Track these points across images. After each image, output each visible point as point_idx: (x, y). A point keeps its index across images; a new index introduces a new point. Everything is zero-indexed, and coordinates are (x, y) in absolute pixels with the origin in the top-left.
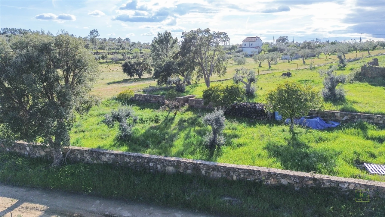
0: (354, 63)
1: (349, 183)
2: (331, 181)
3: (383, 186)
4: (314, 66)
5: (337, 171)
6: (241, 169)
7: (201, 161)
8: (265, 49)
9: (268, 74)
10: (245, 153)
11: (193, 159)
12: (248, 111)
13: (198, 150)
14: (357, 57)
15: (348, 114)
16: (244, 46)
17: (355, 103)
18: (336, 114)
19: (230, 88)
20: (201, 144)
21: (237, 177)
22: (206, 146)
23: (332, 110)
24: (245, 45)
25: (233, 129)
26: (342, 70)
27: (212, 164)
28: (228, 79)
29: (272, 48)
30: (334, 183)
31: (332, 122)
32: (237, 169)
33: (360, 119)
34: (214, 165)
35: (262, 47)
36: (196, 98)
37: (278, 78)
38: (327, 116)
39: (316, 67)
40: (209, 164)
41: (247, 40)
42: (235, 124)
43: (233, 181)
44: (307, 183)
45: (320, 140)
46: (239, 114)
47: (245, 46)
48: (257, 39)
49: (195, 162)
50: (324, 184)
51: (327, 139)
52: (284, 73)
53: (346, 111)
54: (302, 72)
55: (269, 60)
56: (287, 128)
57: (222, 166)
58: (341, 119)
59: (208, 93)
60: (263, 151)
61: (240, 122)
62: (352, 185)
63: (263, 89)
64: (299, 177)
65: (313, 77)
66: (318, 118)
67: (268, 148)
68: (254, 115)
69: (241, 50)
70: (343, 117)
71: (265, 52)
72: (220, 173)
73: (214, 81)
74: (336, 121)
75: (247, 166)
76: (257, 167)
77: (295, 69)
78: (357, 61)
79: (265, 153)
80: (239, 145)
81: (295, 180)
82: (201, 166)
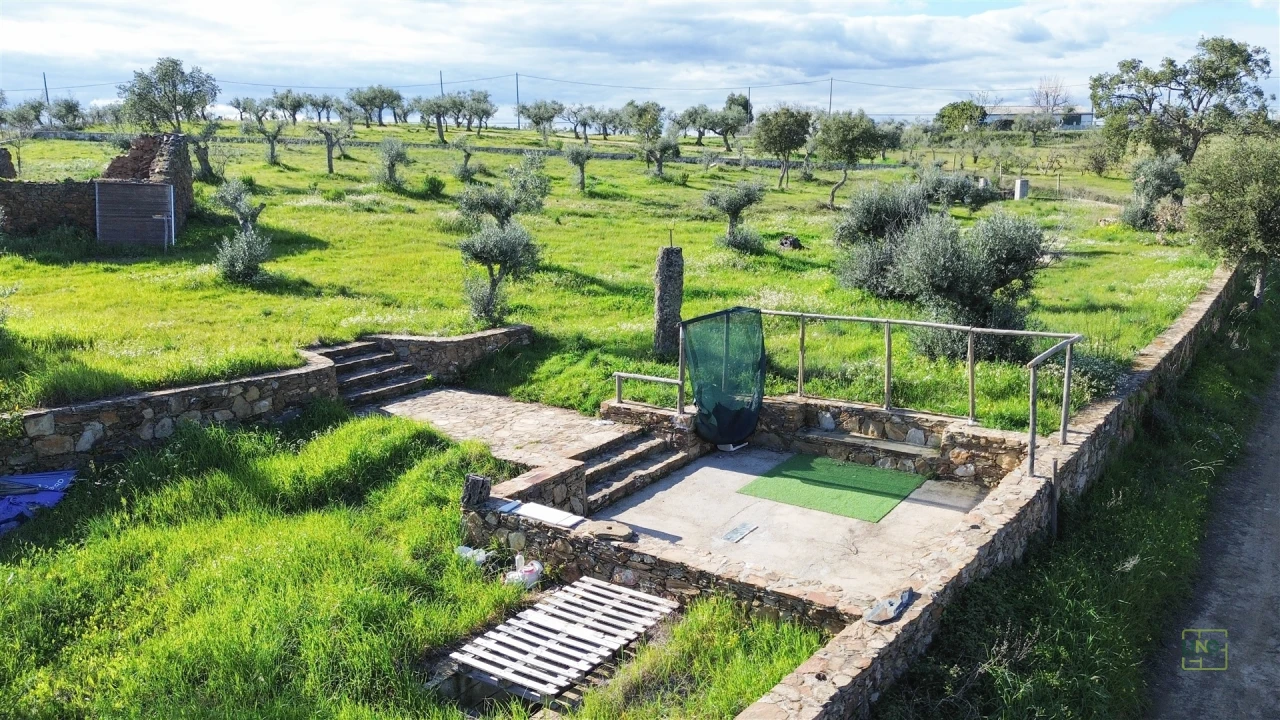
15: (101, 407)
18: (31, 432)
33: (167, 421)
58: (69, 447)
70: (77, 432)
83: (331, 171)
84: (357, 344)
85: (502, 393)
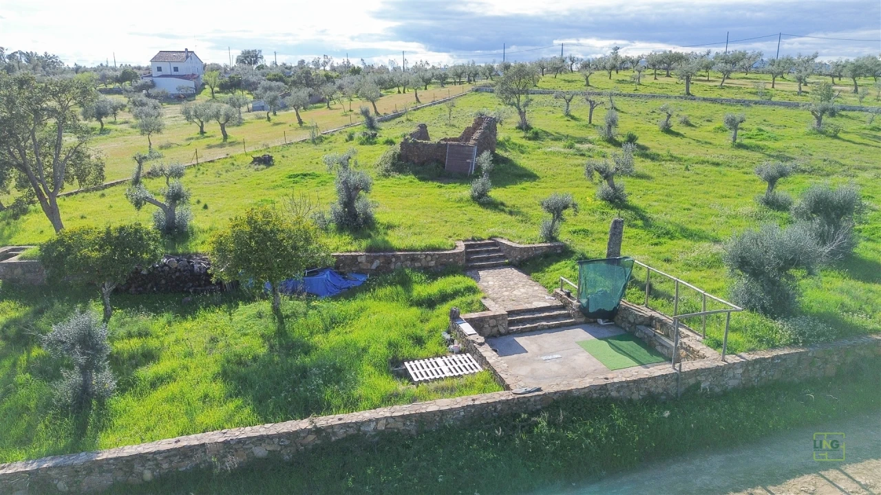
0: (393, 122)
1: (377, 420)
2: (346, 425)
3: (428, 410)
4: (319, 134)
5: (358, 396)
6: (159, 452)
7: (52, 459)
8: (211, 80)
9: (221, 161)
10: (171, 400)
11: (28, 459)
12: (173, 277)
13: (41, 426)
14: (397, 111)
15: (380, 256)
16: (155, 73)
17: (391, 227)
18: (359, 260)
19: (117, 235)
20: (48, 405)
21: (153, 471)
22: (64, 410)
23: (351, 252)
24: (159, 69)
25: (140, 335)
26: (371, 144)
27: (84, 461)
28: (117, 183)
29: (227, 79)
30: (352, 427)
31: (353, 276)
32: (151, 455)
33: (399, 264)
34: (88, 461)
35: (204, 77)
36: (21, 258)
37: (243, 170)
38: (344, 265)
39: (324, 136)
40: (75, 462)
41: (162, 56)
42: (144, 320)
43: (145, 485)
44: (305, 442)
45: (333, 323)
46: (152, 287)
47: (160, 73)
48: (187, 57)
49: (35, 466)
50: (334, 434)
51: (345, 318)
52: (255, 156)
53: (375, 252)
54: (295, 150)
55: (222, 120)
56: (265, 306)
57: (111, 459)
58: (369, 267)
59: (55, 254)
60: (214, 385)
61: (157, 311)
62: (381, 422)
63: (208, 205)
64: (289, 435)
65: (317, 163)
66: (328, 272)
67: (224, 375)
68: (191, 284)
69: (150, 83)
70: (372, 263)
71: (212, 89)
72: (109, 475)
73: (76, 193)
74: (361, 272)
75: (174, 440)
76: (199, 435)
77: (280, 144)
78: (398, 120)
79: (217, 389)
80: (156, 383)
81: (282, 442)
82: (53, 473)
83: (590, 122)
84: (487, 241)
85: (528, 274)
